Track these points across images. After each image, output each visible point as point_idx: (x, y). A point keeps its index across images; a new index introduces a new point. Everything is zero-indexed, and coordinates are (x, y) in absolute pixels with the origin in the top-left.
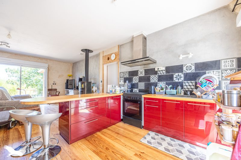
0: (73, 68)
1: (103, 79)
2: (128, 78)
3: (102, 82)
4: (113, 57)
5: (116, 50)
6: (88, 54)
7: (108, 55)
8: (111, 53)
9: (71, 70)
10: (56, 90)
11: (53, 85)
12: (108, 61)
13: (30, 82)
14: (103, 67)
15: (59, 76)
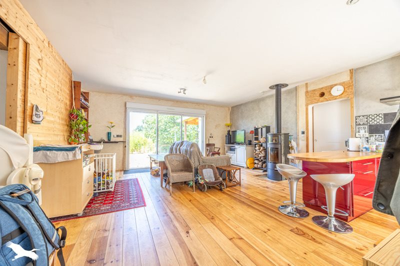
0: (232, 113)
1: (307, 129)
2: (381, 125)
3: (303, 133)
4: (337, 91)
5: (346, 78)
6: (281, 90)
7: (322, 88)
8: (334, 84)
9: (229, 117)
10: (214, 145)
11: (210, 139)
12: (322, 99)
13: (166, 135)
14: (307, 109)
15: (216, 126)
